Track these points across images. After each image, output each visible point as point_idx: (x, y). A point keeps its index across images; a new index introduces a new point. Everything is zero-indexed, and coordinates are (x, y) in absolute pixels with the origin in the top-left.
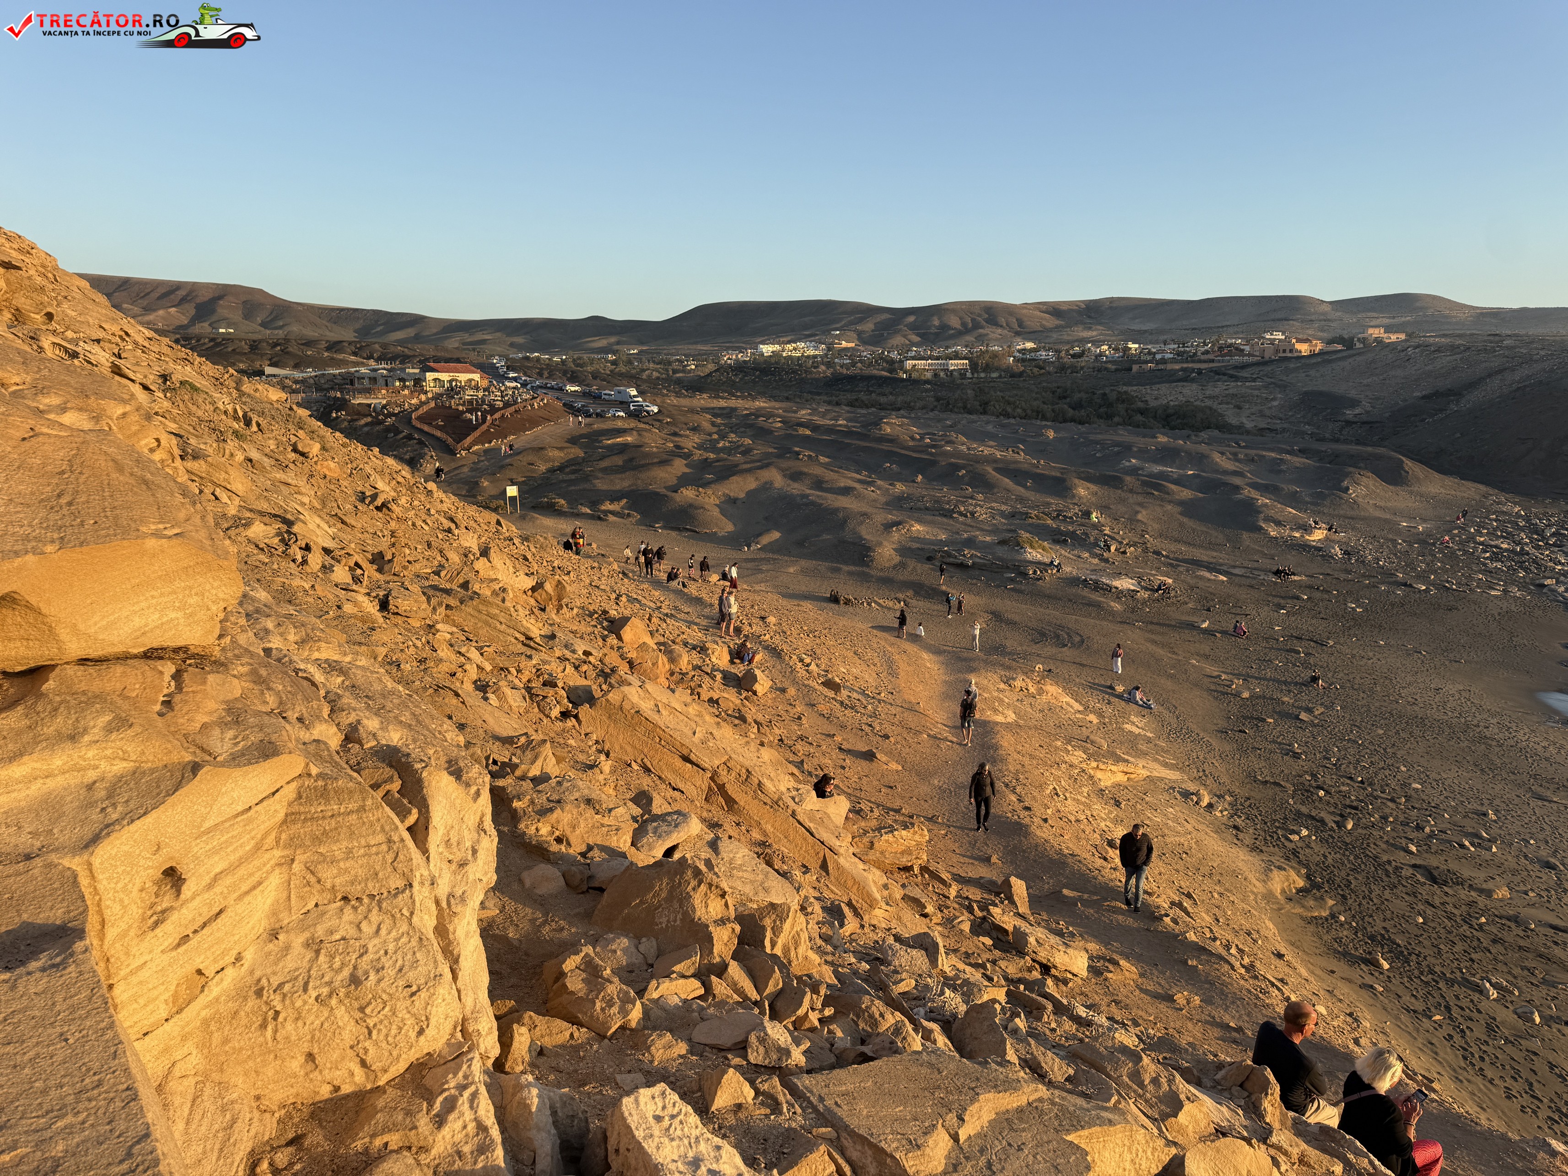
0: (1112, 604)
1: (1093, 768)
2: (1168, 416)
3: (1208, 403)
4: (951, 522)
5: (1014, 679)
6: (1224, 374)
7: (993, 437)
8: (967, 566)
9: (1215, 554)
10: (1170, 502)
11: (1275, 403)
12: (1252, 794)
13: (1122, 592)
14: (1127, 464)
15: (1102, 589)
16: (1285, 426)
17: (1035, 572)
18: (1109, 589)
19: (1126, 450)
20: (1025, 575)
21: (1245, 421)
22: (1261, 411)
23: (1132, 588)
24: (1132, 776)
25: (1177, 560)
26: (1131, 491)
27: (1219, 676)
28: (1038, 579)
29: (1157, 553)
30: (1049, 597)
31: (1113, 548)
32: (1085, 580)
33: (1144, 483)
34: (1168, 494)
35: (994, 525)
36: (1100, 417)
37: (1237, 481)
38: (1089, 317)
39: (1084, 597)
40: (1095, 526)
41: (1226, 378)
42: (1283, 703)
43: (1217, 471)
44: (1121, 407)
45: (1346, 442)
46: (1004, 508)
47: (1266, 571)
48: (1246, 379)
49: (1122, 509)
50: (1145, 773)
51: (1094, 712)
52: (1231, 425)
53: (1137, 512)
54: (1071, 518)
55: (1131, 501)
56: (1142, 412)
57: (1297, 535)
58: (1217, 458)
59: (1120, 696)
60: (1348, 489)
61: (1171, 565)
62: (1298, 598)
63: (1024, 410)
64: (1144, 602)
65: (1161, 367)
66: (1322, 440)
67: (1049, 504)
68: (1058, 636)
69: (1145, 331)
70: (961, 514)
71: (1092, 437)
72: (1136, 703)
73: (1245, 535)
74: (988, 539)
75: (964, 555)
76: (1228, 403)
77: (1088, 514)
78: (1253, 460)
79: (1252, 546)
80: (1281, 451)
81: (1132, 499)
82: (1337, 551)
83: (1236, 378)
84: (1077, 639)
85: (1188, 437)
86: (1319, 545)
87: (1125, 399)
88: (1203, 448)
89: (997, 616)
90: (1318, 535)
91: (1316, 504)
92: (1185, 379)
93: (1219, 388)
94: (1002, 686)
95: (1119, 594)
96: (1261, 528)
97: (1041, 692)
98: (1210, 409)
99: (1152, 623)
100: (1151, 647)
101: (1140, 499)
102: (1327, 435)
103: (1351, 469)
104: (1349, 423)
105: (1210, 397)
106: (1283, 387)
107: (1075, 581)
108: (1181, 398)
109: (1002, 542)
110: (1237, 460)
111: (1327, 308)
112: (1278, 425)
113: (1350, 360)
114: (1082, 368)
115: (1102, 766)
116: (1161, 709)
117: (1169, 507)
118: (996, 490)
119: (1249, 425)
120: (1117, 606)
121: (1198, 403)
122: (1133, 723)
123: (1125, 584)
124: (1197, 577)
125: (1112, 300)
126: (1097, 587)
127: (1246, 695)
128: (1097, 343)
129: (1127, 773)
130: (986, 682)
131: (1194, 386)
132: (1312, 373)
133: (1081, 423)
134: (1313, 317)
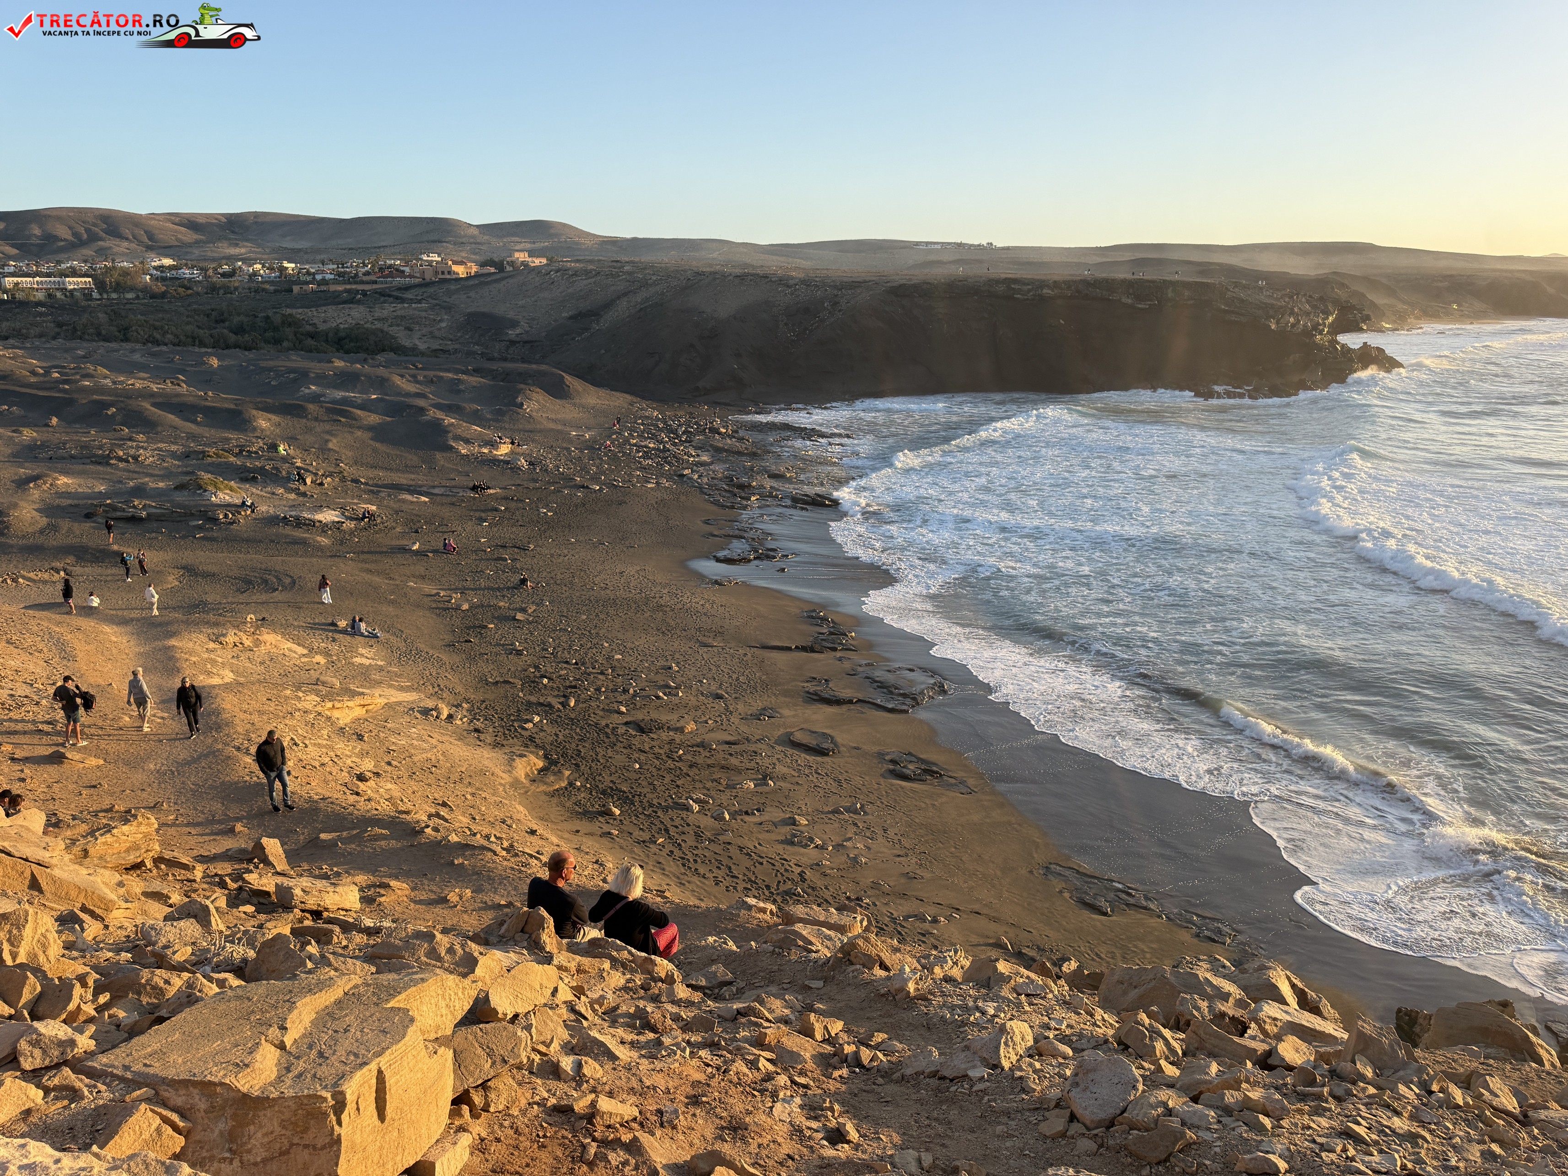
0: (319, 539)
1: (329, 709)
2: (341, 339)
3: (379, 325)
4: (109, 469)
5: (224, 635)
6: (390, 296)
7: (143, 368)
8: (141, 519)
9: (413, 476)
10: (359, 428)
11: (444, 325)
12: (486, 696)
13: (326, 525)
14: (307, 391)
15: (305, 524)
16: (457, 346)
17: (226, 516)
18: (312, 524)
19: (303, 376)
20: (215, 520)
21: (417, 342)
22: (431, 333)
23: (337, 519)
24: (370, 707)
25: (377, 486)
26: (316, 419)
27: (438, 594)
28: (231, 523)
29: (356, 481)
30: (248, 541)
31: (308, 481)
32: (285, 518)
33: (329, 411)
34: (356, 420)
35: (166, 468)
36: (267, 342)
37: (421, 403)
38: (233, 232)
39: (287, 536)
40: (284, 459)
41: (391, 299)
42: (500, 608)
43: (399, 394)
44: (288, 331)
45: (513, 360)
46: (174, 448)
47: (463, 488)
48: (411, 301)
49: (310, 439)
50: (383, 701)
51: (319, 652)
52: (405, 347)
53: (327, 441)
54: (256, 453)
55: (318, 429)
56: (313, 336)
57: (486, 451)
58: (398, 380)
59: (344, 632)
60: (522, 404)
61: (372, 491)
62: (496, 510)
63: (176, 336)
64: (352, 533)
65: (323, 288)
66: (492, 359)
67: (228, 440)
68: (266, 582)
69: (300, 250)
70: (120, 459)
71: (263, 364)
72: (362, 635)
73: (438, 455)
74: (161, 485)
75: (134, 507)
76: (398, 325)
77: (274, 447)
78: (432, 381)
79: (447, 465)
80: (457, 371)
81: (319, 427)
82: (523, 462)
83: (403, 300)
84: (288, 581)
85: (365, 360)
86: (507, 458)
87: (291, 322)
88: (382, 371)
89: (190, 570)
90: (504, 450)
91: (497, 421)
92: (351, 301)
93: (387, 310)
94: (212, 645)
95: (324, 528)
96: (452, 447)
97: (258, 643)
98: (382, 331)
99: (363, 552)
100: (367, 577)
101: (328, 427)
102: (496, 355)
103: (522, 386)
104: (513, 343)
105: (379, 320)
106: (448, 309)
107: (273, 520)
108: (350, 320)
109: (180, 487)
110: (417, 382)
111: (476, 232)
112: (451, 346)
113: (504, 282)
114: (236, 289)
115: (337, 705)
116: (387, 636)
117: (359, 433)
118: (159, 429)
119: (422, 346)
120: (324, 541)
121: (368, 326)
122: (362, 655)
123: (329, 516)
124: (399, 500)
125: (256, 214)
126: (299, 523)
127: (465, 607)
128: (248, 261)
129: (364, 706)
130: (191, 645)
131: (362, 308)
132: (472, 294)
133: (249, 349)
134: (464, 240)
